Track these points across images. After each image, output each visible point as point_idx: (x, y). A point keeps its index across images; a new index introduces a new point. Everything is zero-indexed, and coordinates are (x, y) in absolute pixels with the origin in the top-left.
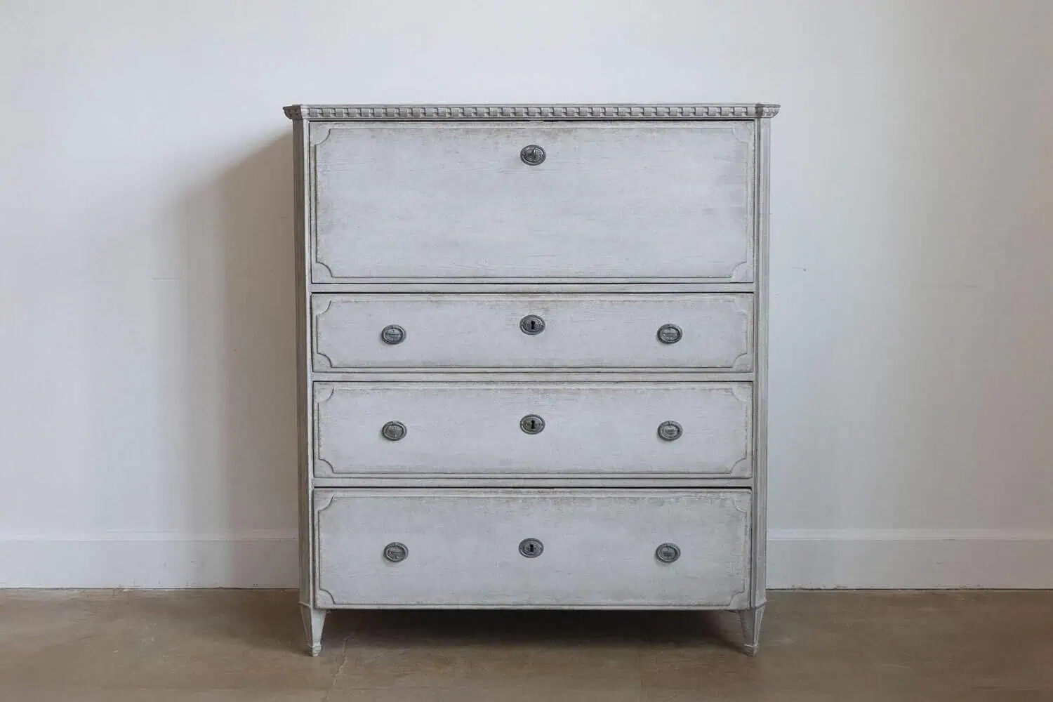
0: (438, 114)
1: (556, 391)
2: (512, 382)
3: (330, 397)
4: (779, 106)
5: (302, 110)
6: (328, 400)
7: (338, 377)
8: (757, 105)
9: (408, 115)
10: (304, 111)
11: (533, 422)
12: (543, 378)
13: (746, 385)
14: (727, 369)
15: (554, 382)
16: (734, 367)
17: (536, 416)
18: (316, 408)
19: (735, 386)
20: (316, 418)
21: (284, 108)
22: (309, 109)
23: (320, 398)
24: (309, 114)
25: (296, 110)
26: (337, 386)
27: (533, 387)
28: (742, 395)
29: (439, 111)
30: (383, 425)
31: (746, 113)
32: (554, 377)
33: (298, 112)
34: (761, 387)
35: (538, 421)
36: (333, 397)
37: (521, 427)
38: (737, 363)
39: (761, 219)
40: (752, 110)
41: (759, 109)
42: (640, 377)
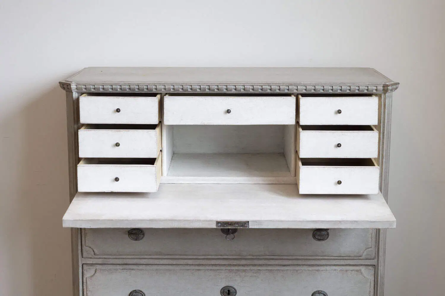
0: (165, 89)
1: (245, 271)
2: (216, 265)
3: (94, 274)
4: (399, 83)
5: (71, 86)
6: (93, 276)
7: (100, 261)
8: (383, 84)
9: (145, 90)
10: (73, 87)
11: (229, 291)
12: (235, 262)
13: (370, 268)
14: (358, 257)
15: (243, 265)
16: (363, 256)
17: (231, 287)
18: (85, 281)
19: (363, 269)
20: (85, 287)
21: (60, 82)
22: (76, 85)
23: (87, 275)
24: (77, 88)
25: (68, 86)
26: (98, 267)
27: (229, 268)
28: (368, 274)
29: (166, 88)
30: (129, 293)
31: (376, 90)
32: (243, 262)
33: (69, 87)
34: (381, 268)
35: (232, 290)
36: (96, 275)
37: (221, 294)
38: (365, 253)
39: (384, 160)
40: (380, 88)
41: (386, 88)
42: (300, 262)
